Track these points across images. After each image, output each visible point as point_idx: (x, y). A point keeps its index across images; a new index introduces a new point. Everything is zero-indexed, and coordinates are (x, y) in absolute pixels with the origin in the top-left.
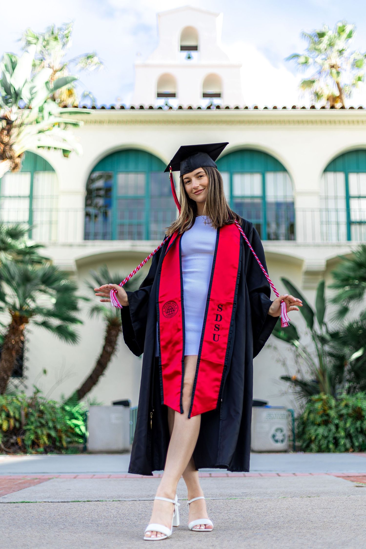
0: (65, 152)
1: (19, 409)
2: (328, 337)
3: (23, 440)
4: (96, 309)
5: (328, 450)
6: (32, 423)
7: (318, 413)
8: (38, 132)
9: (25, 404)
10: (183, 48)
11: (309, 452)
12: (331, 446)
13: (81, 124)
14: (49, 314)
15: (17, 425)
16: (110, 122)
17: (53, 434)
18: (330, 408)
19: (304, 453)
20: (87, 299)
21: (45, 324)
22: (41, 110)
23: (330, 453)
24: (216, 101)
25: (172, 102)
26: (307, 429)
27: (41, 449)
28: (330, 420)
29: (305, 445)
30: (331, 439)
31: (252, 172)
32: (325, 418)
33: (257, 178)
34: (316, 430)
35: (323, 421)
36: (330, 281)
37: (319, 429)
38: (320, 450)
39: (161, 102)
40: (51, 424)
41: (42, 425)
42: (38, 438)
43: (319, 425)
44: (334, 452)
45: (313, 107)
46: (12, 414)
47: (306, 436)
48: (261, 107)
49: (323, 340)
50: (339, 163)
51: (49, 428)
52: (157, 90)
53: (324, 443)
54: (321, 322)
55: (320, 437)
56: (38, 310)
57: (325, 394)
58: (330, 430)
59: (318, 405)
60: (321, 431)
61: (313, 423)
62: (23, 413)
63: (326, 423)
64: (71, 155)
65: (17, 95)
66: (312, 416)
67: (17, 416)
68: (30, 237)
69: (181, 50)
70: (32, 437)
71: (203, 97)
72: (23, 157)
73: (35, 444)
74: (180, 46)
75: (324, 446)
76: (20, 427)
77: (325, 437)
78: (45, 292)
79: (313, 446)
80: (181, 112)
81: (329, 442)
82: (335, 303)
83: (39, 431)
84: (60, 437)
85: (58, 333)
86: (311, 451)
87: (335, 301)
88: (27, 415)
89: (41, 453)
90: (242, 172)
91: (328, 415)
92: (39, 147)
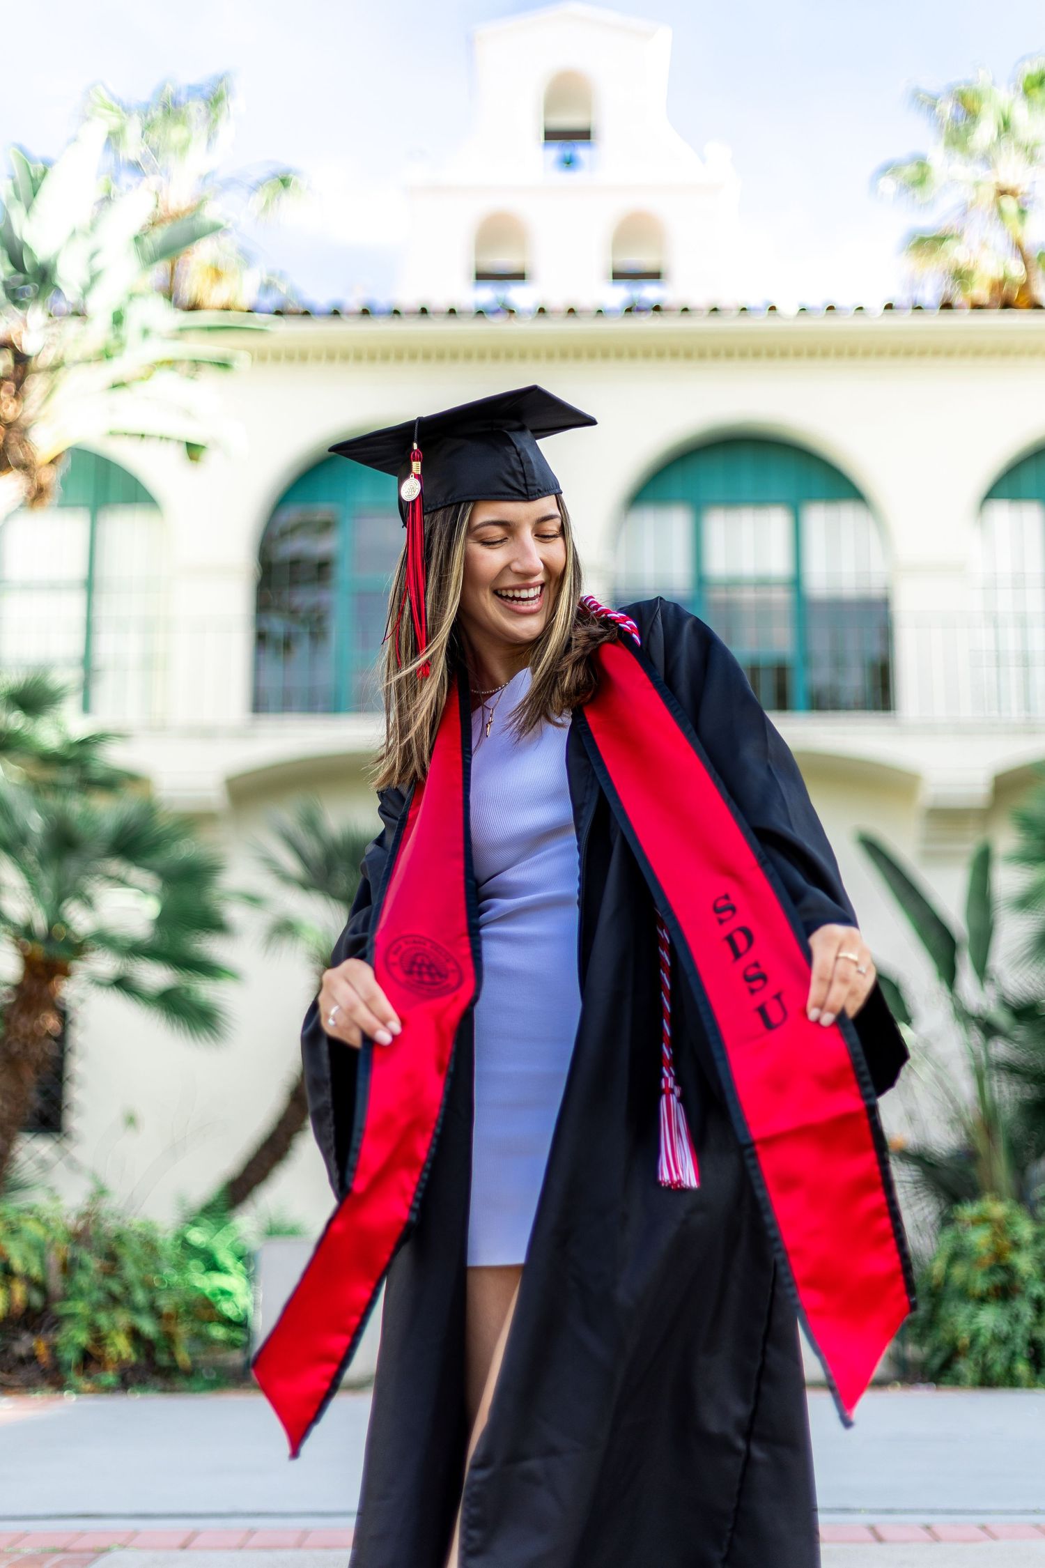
0: (193, 450)
1: (39, 1248)
2: (1002, 1018)
3: (53, 1349)
4: (285, 929)
5: (1010, 1380)
6: (81, 1293)
7: (977, 1263)
8: (111, 385)
9: (60, 1234)
10: (552, 135)
11: (950, 1383)
12: (1022, 1368)
13: (242, 362)
14: (136, 950)
15: (37, 1299)
16: (330, 356)
17: (148, 1326)
18: (1016, 1246)
19: (937, 1389)
20: (253, 900)
21: (123, 984)
22: (118, 319)
23: (1018, 1390)
24: (650, 293)
25: (519, 296)
26: (942, 1312)
27: (110, 1378)
28: (1018, 1283)
29: (937, 1362)
30: (1019, 1343)
31: (761, 501)
32: (1000, 1278)
33: (776, 522)
34: (973, 1316)
35: (996, 1288)
36: (1007, 840)
37: (982, 1312)
38: (987, 1381)
39: (486, 295)
40: (140, 1297)
41: (114, 1300)
42: (99, 1338)
43: (982, 1300)
44: (1029, 1386)
45: (947, 306)
46: (17, 1264)
47: (942, 1335)
48: (788, 308)
49: (989, 1029)
50: (1029, 478)
51: (136, 1310)
52: (473, 259)
53: (998, 1358)
54: (982, 971)
55: (983, 1340)
56: (104, 939)
57: (1000, 1199)
58: (1016, 1318)
59: (979, 1238)
60: (989, 1319)
61: (964, 1294)
62: (54, 1259)
63: (1004, 1292)
64: (211, 458)
65: (44, 277)
66: (959, 1272)
67: (35, 1271)
68: (86, 707)
69: (546, 139)
70: (83, 1338)
71: (614, 278)
72: (66, 463)
73: (90, 1360)
74: (543, 132)
75: (998, 1369)
76: (46, 1308)
77: (1002, 1340)
78: (122, 882)
79: (965, 1367)
80: (543, 326)
81: (1013, 1356)
82: (1024, 910)
83: (103, 1319)
84: (169, 1338)
85: (166, 1010)
86: (957, 1381)
87: (1025, 902)
88: (68, 1267)
89: (108, 1389)
90: (732, 502)
91: (1009, 1270)
92: (112, 434)
